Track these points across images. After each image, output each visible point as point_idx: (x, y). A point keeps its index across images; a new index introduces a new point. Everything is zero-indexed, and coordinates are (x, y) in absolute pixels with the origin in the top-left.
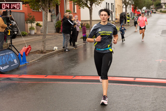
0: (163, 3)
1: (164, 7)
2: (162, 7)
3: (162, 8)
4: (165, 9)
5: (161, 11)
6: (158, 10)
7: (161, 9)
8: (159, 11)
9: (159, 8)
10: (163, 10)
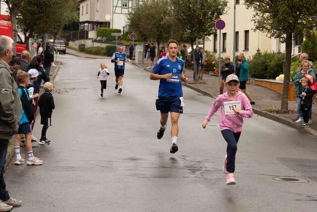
0: (88, 22)
1: (92, 34)
2: (84, 35)
3: (87, 38)
4: (95, 41)
5: (82, 49)
6: (71, 43)
7: (82, 42)
8: (77, 47)
9: (75, 38)
10: (88, 44)
